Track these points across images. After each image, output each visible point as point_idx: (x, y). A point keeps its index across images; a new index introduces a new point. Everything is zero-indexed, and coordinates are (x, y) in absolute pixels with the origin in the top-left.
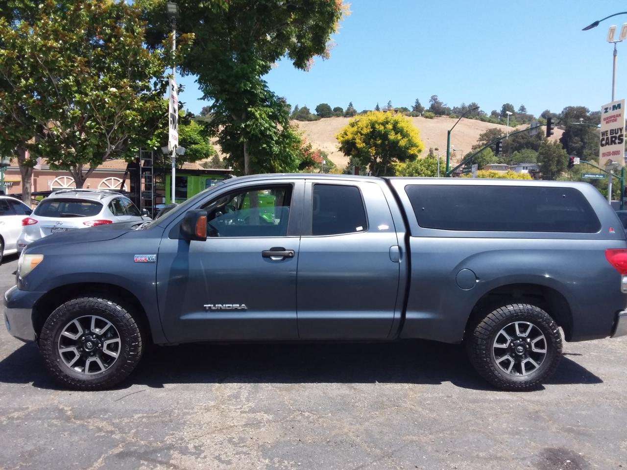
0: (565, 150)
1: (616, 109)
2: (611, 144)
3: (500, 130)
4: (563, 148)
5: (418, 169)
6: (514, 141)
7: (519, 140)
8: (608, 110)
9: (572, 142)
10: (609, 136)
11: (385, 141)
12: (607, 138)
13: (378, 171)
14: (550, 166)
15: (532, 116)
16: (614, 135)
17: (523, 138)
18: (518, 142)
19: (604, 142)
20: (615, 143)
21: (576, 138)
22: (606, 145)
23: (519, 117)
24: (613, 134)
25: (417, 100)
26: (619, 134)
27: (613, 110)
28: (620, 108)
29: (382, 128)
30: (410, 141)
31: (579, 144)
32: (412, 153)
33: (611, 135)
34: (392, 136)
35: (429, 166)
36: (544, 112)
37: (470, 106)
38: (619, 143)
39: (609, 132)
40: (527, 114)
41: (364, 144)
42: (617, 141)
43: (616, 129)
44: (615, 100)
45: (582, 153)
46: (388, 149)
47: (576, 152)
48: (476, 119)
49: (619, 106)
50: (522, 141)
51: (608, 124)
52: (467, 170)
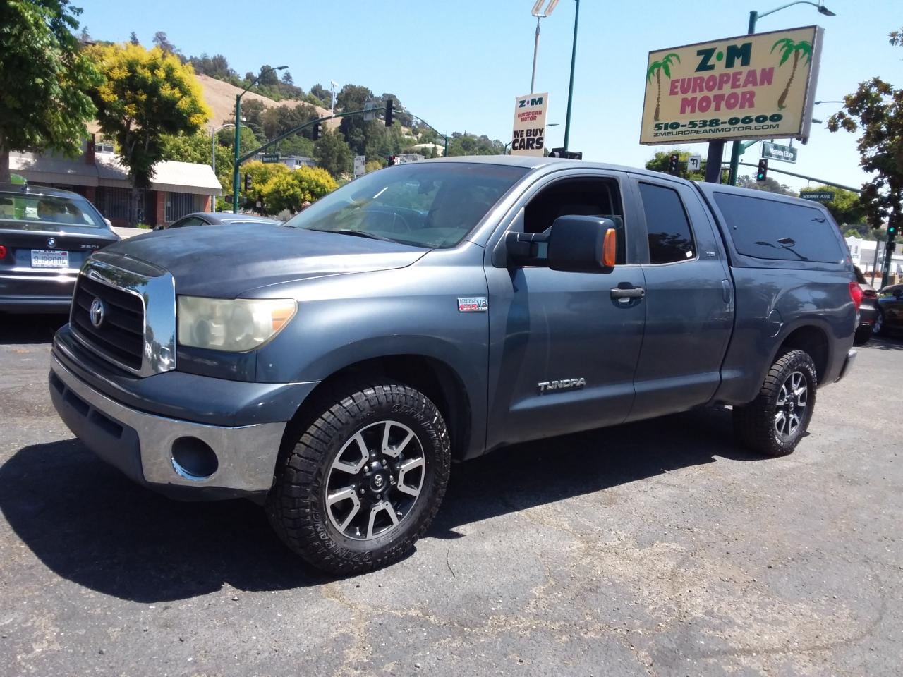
0: (347, 143)
1: (536, 104)
2: (528, 148)
3: (262, 102)
4: (345, 141)
5: (180, 149)
6: (281, 122)
7: (288, 122)
8: (525, 104)
9: (352, 134)
10: (525, 137)
11: (154, 96)
12: (522, 140)
13: (134, 144)
14: (329, 163)
15: (300, 89)
16: (532, 137)
17: (293, 120)
18: (286, 124)
19: (517, 145)
20: (532, 148)
21: (358, 129)
22: (520, 149)
23: (283, 89)
24: (530, 135)
25: (133, 34)
26: (538, 136)
27: (532, 104)
28: (541, 103)
29: (148, 74)
30: (193, 102)
31: (360, 138)
32: (196, 122)
33: (527, 136)
34: (166, 91)
35: (197, 145)
36: (314, 87)
37: (215, 59)
38: (537, 148)
39: (525, 133)
40: (294, 85)
41: (116, 96)
42: (535, 145)
43: (534, 130)
44: (534, 93)
45: (365, 149)
46: (155, 110)
47: (358, 148)
48: (225, 81)
49: (540, 101)
50: (291, 123)
51: (524, 122)
52: (269, 159)
